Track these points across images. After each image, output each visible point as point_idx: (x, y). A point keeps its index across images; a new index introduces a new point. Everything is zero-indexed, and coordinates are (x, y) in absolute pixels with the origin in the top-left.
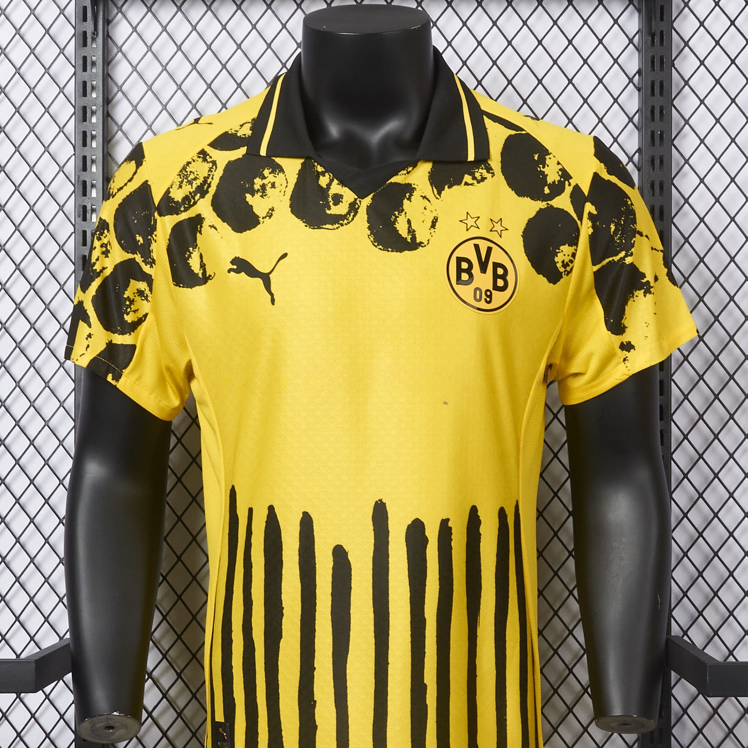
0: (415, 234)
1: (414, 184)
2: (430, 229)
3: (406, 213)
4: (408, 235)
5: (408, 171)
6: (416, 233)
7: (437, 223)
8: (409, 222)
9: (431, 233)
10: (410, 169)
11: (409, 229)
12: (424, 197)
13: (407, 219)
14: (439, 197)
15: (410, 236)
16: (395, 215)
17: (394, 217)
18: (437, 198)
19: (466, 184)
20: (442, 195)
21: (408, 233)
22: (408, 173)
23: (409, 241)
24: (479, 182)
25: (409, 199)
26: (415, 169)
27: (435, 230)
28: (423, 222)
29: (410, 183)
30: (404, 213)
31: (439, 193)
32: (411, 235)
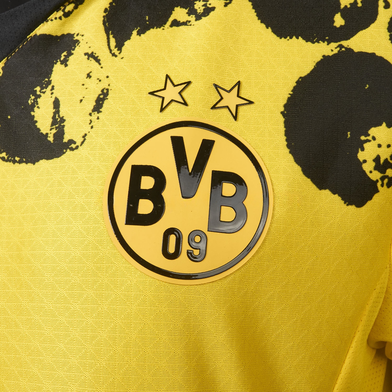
0: (64, 126)
1: (78, 35)
2: (90, 114)
3: (53, 88)
4: (51, 130)
5: (67, 10)
6: (65, 124)
7: (106, 102)
8: (56, 104)
9: (91, 121)
10: (70, 7)
11: (54, 118)
12: (91, 56)
13: (53, 99)
14: (117, 52)
15: (54, 131)
16: (34, 93)
17: (33, 97)
18: (114, 55)
19: (176, 23)
20: (123, 48)
21: (52, 125)
22: (67, 15)
23: (51, 139)
24: (198, 18)
25: (65, 63)
26: (80, 6)
27: (100, 115)
28: (81, 101)
29: (72, 33)
30: (50, 87)
31: (120, 46)
32: (56, 128)
